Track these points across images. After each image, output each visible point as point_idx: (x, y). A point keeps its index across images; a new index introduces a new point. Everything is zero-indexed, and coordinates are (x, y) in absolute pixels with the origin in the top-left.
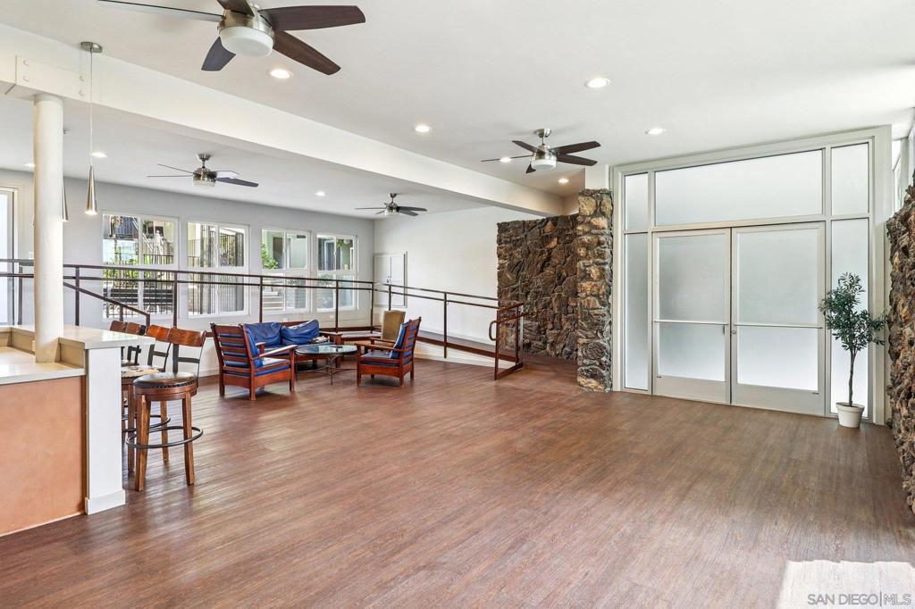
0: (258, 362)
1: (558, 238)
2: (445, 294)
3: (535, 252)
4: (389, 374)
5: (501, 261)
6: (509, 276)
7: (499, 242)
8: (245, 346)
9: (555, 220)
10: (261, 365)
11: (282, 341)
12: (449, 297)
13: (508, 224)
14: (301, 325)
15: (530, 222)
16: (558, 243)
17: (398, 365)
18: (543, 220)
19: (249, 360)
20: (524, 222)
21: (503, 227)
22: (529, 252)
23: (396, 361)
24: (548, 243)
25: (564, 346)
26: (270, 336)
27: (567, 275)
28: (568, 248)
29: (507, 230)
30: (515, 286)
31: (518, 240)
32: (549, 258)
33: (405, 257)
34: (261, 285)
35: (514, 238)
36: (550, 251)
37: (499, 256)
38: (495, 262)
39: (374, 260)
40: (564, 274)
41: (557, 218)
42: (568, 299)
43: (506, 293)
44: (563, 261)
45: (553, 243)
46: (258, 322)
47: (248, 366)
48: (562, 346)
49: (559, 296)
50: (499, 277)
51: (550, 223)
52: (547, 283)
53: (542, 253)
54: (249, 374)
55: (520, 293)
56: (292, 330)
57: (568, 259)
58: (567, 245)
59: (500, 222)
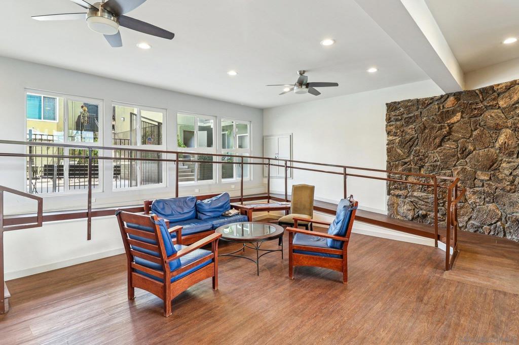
0: (175, 263)
1: (462, 112)
2: (345, 168)
3: (433, 128)
4: (330, 267)
5: (391, 138)
6: (399, 151)
7: (389, 120)
8: (157, 243)
9: (458, 96)
10: (179, 265)
11: (197, 215)
12: (349, 171)
13: (399, 103)
14: (214, 198)
15: (426, 99)
16: (462, 117)
17: (342, 257)
18: (442, 96)
19: (163, 262)
20: (418, 101)
21: (392, 107)
22: (425, 128)
23: (338, 252)
24: (449, 118)
25: (469, 219)
26: (186, 211)
27: (474, 150)
28: (475, 122)
29: (396, 109)
30: (407, 160)
31: (411, 118)
32: (449, 133)
33: (291, 137)
34: (177, 161)
35: (405, 116)
36: (451, 126)
37: (389, 133)
38: (384, 139)
39: (264, 141)
40: (471, 147)
41: (460, 93)
42: (475, 172)
43: (397, 166)
44: (468, 135)
45: (457, 117)
46: (174, 196)
47: (162, 269)
48: (466, 218)
49: (463, 170)
50: (388, 152)
51: (452, 98)
52: (446, 158)
53: (441, 128)
54: (163, 280)
55: (413, 166)
56: (206, 204)
57: (475, 133)
58: (473, 119)
59: (389, 102)
